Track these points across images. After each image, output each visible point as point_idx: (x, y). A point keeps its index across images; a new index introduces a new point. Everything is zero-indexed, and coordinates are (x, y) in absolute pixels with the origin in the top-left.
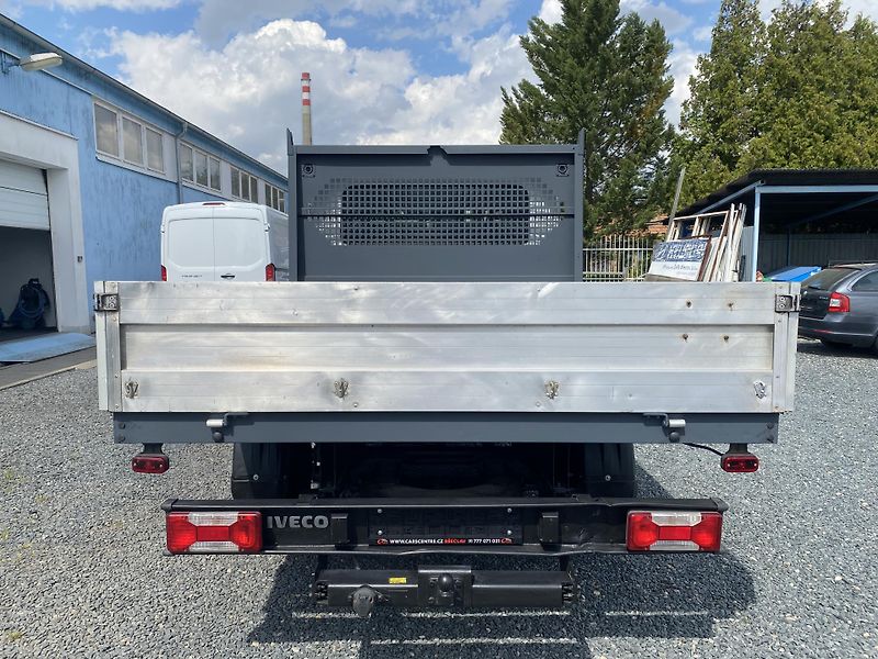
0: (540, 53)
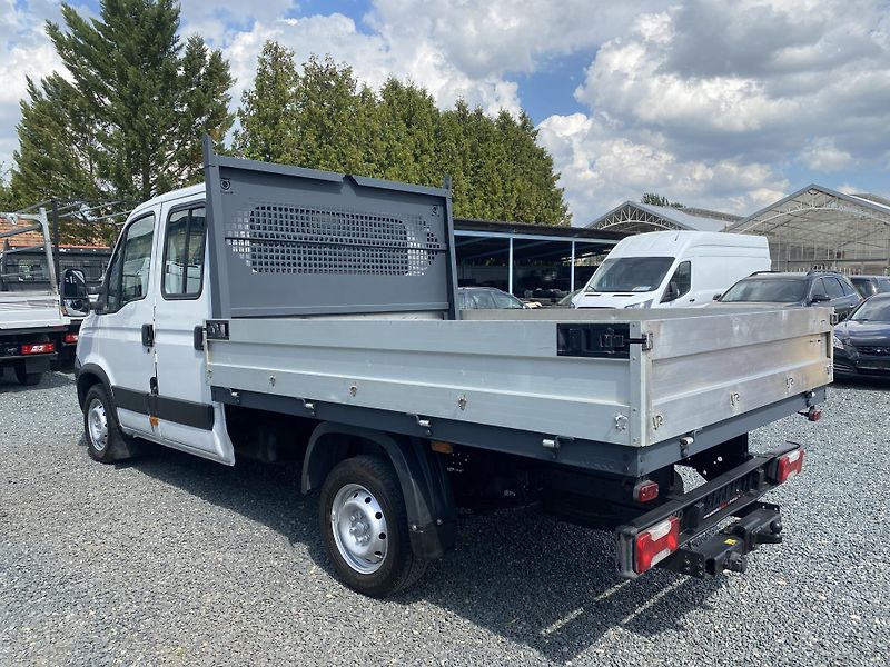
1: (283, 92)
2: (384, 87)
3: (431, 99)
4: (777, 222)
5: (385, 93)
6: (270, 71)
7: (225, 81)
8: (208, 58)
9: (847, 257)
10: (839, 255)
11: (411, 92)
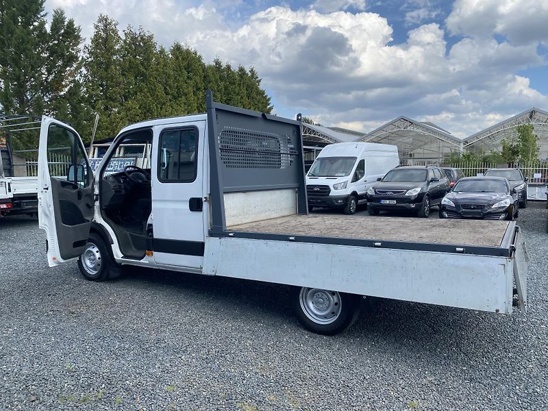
1: (112, 48)
2: (172, 48)
3: (200, 57)
4: (383, 137)
5: (173, 52)
6: (102, 34)
7: (77, 39)
8: (66, 23)
9: (415, 156)
10: (411, 155)
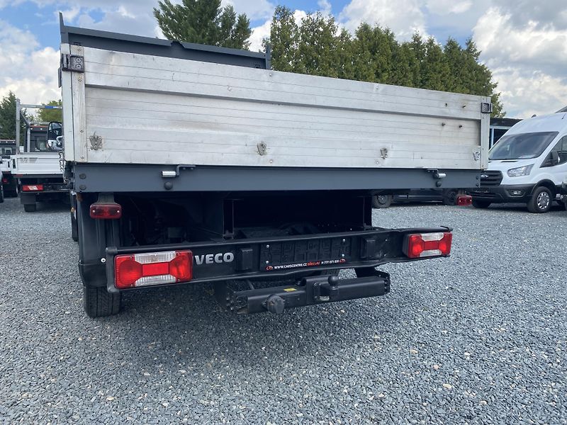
0: (167, 21)
2: (358, 30)
3: (392, 35)
5: (359, 34)
8: (237, 19)
11: (377, 31)
